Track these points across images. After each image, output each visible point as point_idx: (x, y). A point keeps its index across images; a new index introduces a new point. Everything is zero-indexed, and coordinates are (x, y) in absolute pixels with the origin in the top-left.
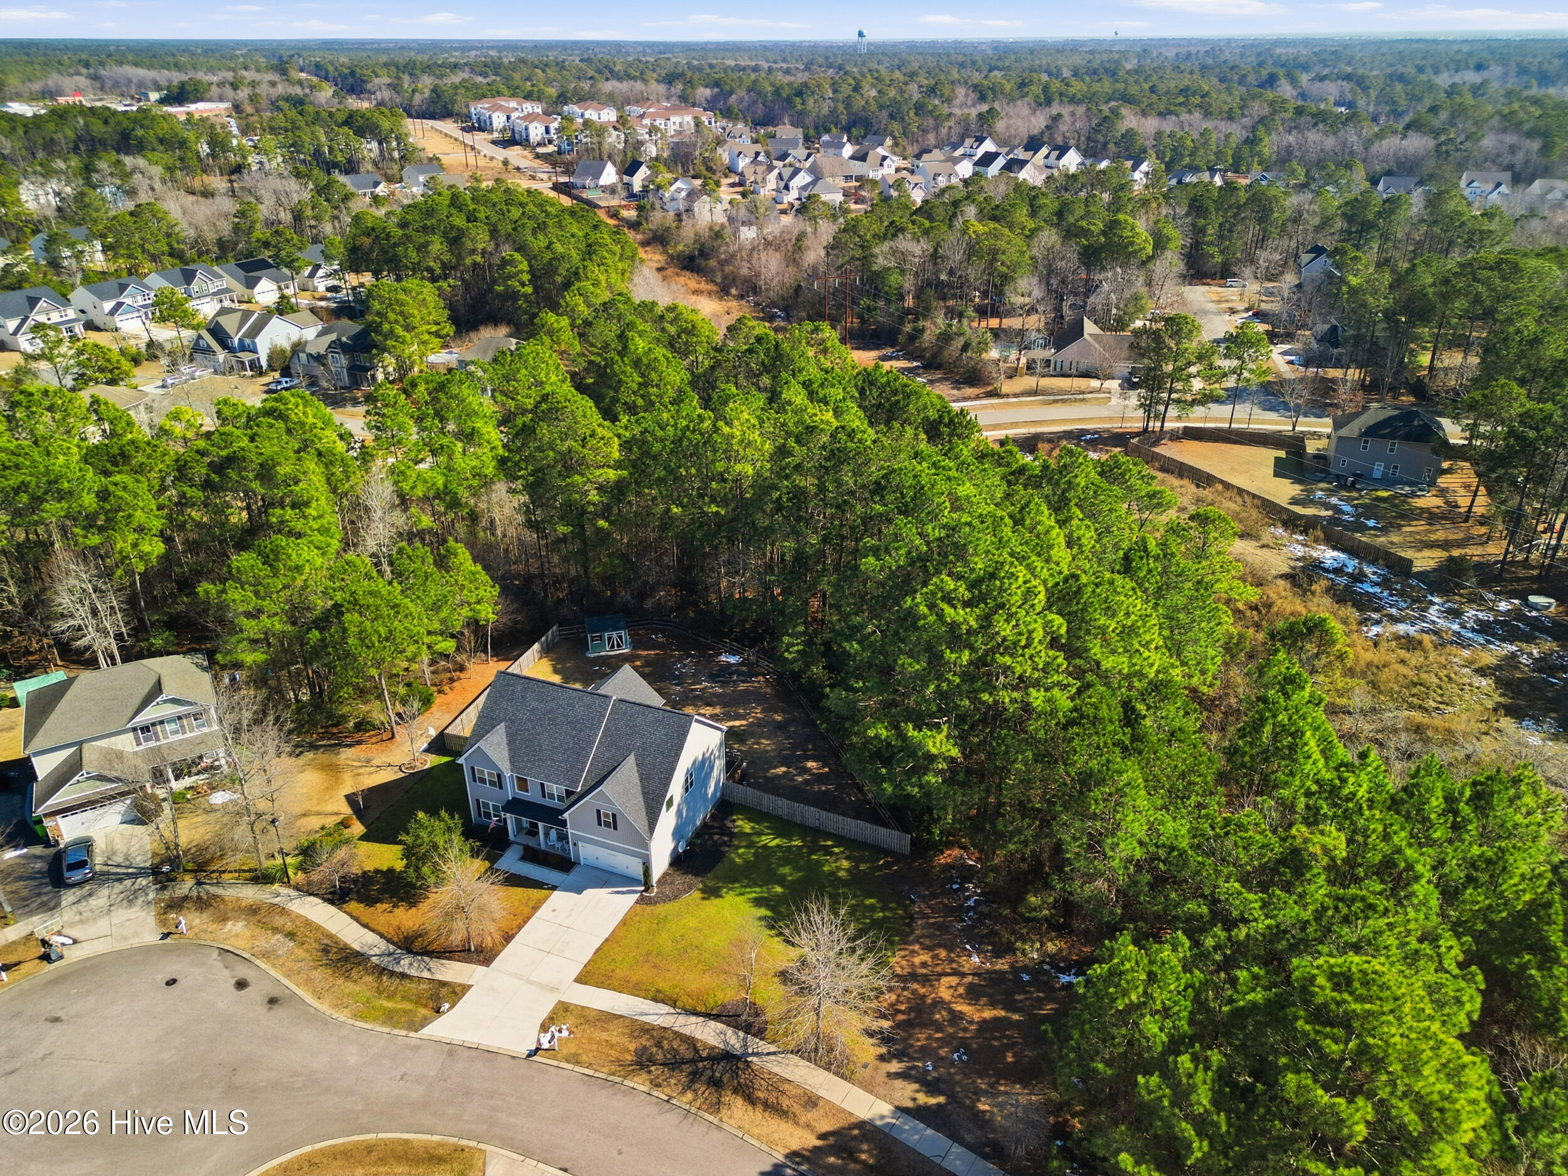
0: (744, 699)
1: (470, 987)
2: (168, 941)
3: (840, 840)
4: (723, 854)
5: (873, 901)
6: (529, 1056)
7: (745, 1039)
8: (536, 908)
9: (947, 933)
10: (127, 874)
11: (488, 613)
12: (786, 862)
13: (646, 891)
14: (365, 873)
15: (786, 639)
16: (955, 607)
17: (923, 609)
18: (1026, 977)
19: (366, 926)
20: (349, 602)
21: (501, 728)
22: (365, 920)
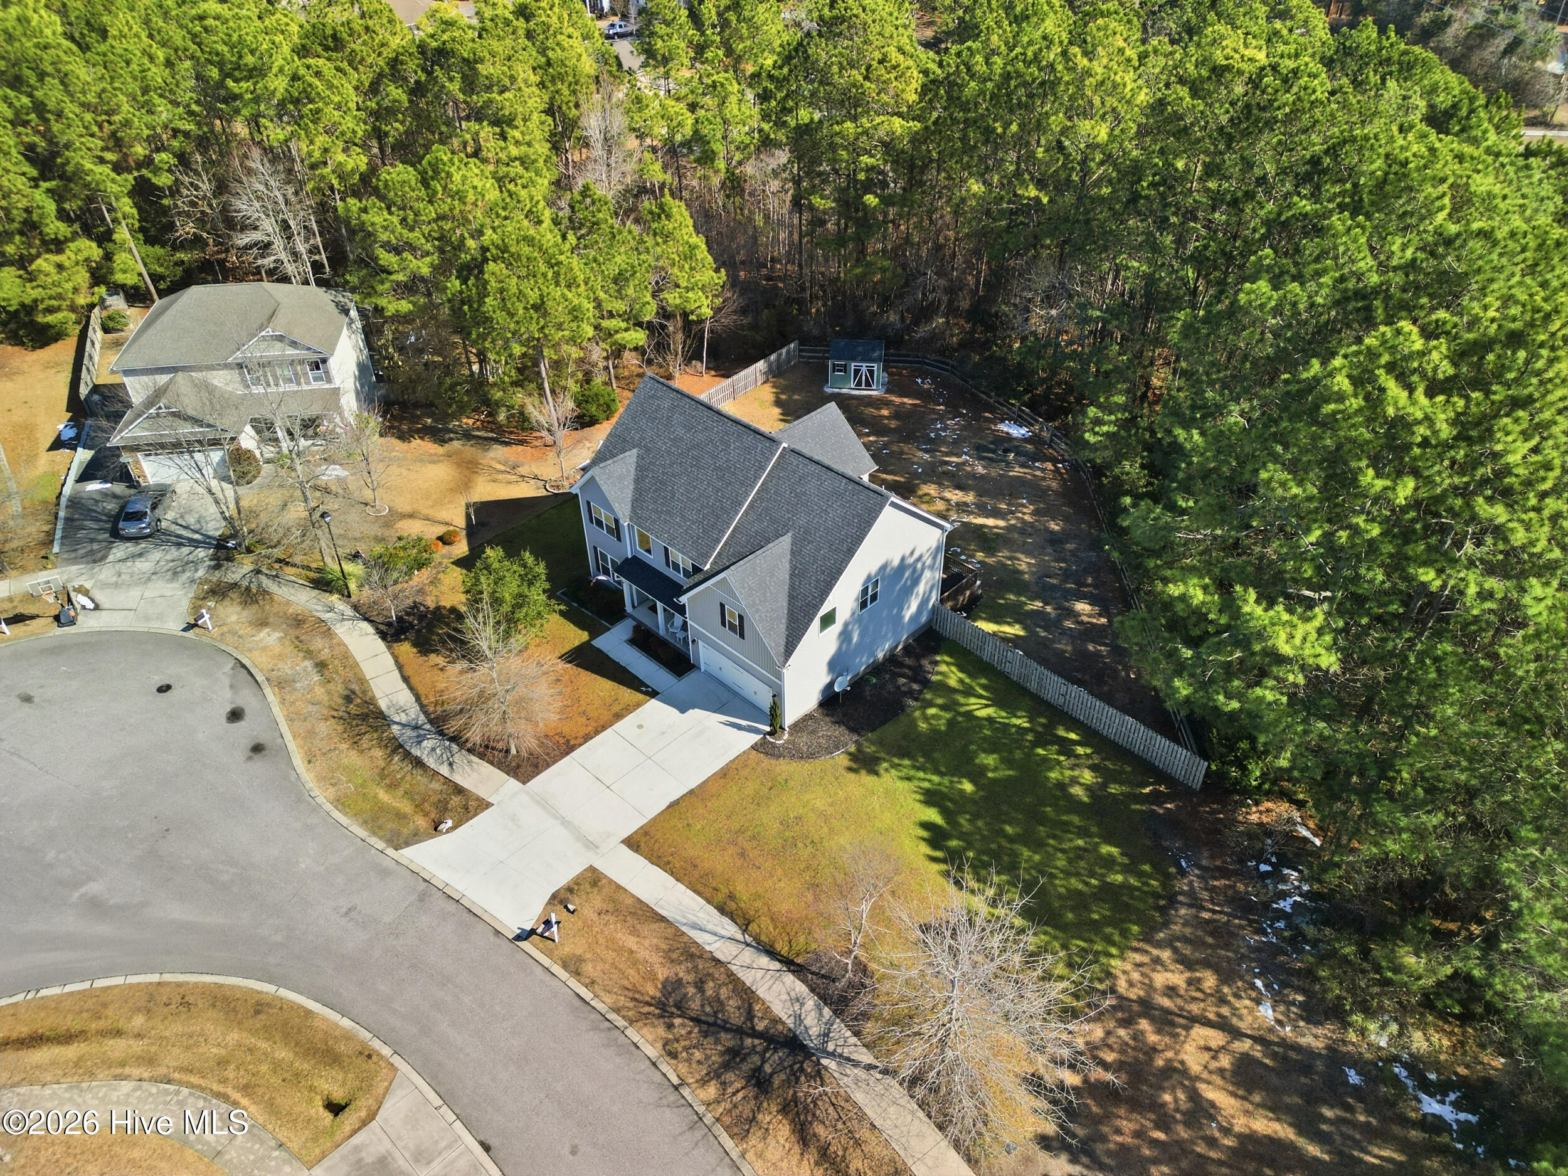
0: (1013, 490)
1: (489, 805)
2: (190, 634)
3: (1091, 735)
4: (902, 708)
5: (1114, 850)
6: (518, 938)
7: (830, 1023)
8: (618, 717)
9: (1227, 946)
10: (190, 540)
11: (703, 306)
12: (992, 747)
13: (771, 734)
14: (438, 608)
15: (1092, 411)
16: (1410, 389)
17: (1342, 382)
18: (1354, 1078)
19: (406, 679)
20: (497, 247)
21: (632, 456)
22: (409, 671)
